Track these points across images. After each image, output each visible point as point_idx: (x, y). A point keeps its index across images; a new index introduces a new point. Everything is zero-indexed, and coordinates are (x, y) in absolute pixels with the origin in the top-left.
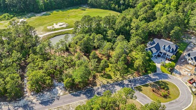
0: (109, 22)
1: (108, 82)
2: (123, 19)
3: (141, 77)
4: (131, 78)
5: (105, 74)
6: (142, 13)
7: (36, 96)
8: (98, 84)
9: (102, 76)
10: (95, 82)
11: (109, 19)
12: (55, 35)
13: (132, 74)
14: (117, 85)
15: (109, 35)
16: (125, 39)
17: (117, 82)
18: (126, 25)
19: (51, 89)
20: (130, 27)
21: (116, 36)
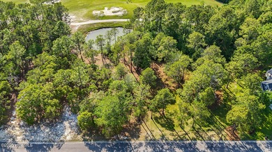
0: (198, 16)
1: (163, 136)
2: (225, 15)
3: (239, 143)
4: (216, 139)
5: (163, 116)
6: (268, 8)
7: (26, 131)
8: (143, 134)
9: (156, 119)
10: (138, 130)
11: (199, 12)
12: (101, 26)
13: (220, 130)
14: (180, 147)
15: (190, 41)
16: (222, 54)
17: (182, 140)
18: (231, 27)
19: (56, 122)
20: (237, 33)
21: (204, 44)
